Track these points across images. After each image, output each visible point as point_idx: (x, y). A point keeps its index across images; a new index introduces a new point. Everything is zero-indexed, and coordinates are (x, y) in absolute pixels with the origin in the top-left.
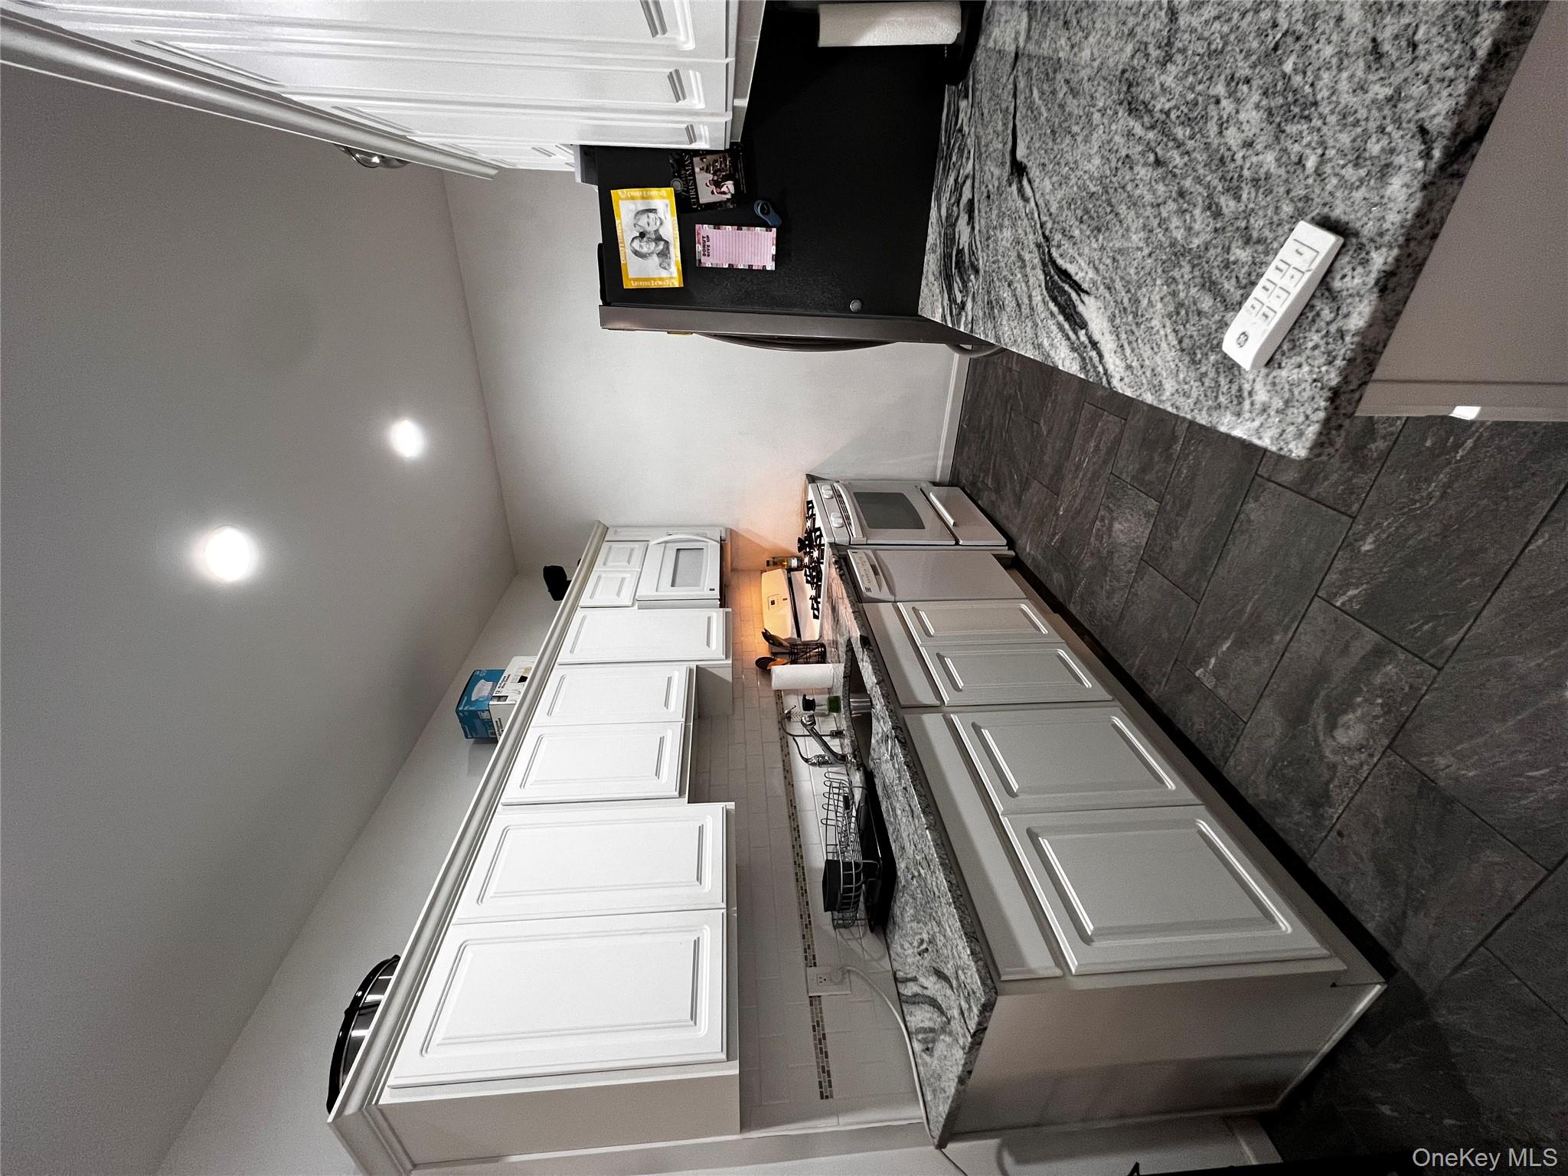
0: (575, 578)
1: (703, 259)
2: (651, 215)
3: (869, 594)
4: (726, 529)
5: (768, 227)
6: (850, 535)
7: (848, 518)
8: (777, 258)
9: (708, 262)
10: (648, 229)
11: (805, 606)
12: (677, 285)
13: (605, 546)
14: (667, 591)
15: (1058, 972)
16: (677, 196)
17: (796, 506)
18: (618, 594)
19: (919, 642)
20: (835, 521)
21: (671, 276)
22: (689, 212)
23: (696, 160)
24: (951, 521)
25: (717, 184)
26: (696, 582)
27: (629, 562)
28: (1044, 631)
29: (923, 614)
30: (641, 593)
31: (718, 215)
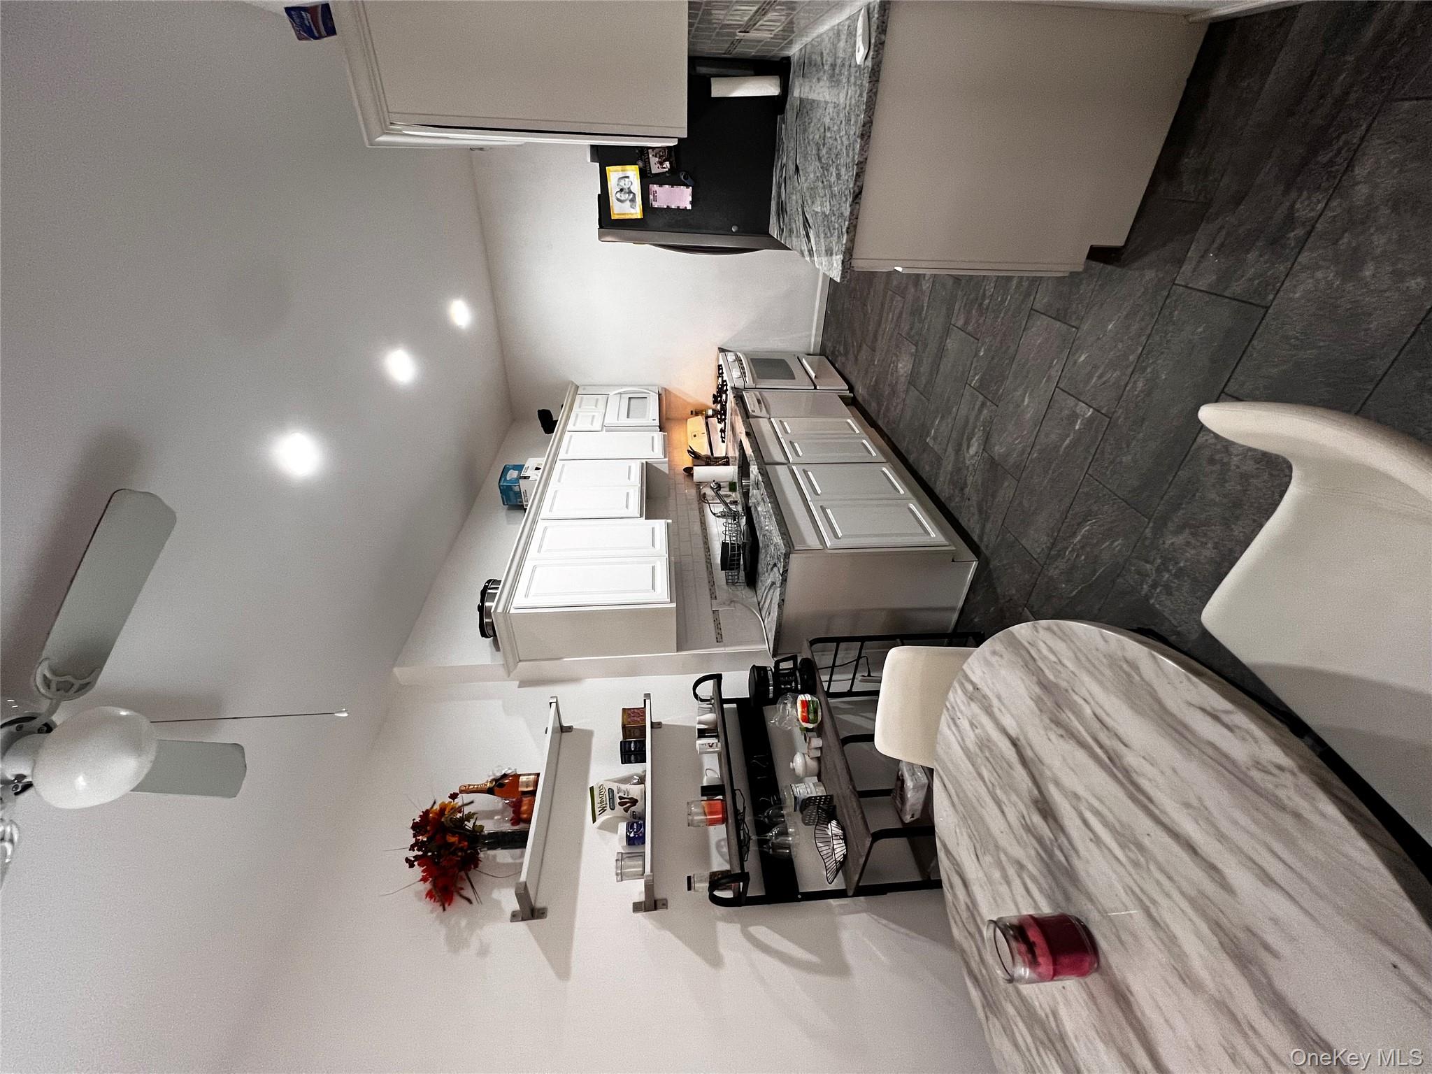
0: (560, 418)
1: (653, 203)
2: (627, 180)
3: (754, 414)
4: (662, 388)
5: (688, 186)
6: (745, 382)
7: (744, 373)
8: (692, 203)
9: (656, 205)
10: (625, 187)
11: (716, 437)
12: (639, 217)
13: (578, 397)
14: (624, 421)
15: (821, 547)
16: (640, 169)
17: (713, 371)
18: (592, 424)
19: (780, 436)
20: (736, 373)
21: (636, 212)
22: (647, 178)
23: (650, 150)
24: (813, 375)
25: (661, 163)
26: (643, 415)
27: (596, 406)
28: (857, 431)
29: (785, 424)
30: (607, 422)
31: (661, 180)
